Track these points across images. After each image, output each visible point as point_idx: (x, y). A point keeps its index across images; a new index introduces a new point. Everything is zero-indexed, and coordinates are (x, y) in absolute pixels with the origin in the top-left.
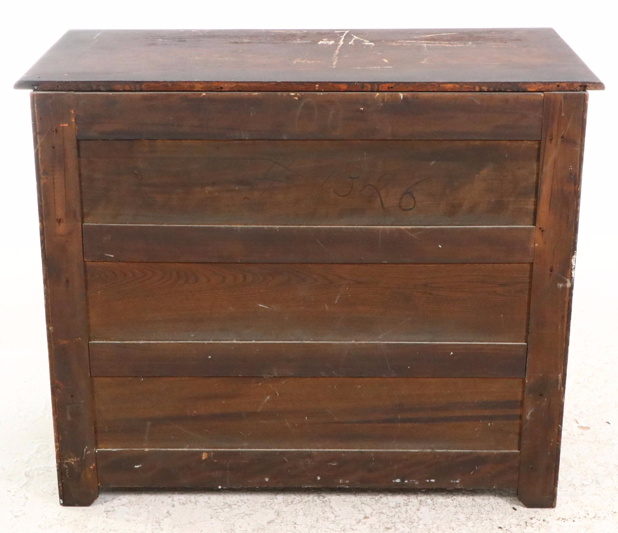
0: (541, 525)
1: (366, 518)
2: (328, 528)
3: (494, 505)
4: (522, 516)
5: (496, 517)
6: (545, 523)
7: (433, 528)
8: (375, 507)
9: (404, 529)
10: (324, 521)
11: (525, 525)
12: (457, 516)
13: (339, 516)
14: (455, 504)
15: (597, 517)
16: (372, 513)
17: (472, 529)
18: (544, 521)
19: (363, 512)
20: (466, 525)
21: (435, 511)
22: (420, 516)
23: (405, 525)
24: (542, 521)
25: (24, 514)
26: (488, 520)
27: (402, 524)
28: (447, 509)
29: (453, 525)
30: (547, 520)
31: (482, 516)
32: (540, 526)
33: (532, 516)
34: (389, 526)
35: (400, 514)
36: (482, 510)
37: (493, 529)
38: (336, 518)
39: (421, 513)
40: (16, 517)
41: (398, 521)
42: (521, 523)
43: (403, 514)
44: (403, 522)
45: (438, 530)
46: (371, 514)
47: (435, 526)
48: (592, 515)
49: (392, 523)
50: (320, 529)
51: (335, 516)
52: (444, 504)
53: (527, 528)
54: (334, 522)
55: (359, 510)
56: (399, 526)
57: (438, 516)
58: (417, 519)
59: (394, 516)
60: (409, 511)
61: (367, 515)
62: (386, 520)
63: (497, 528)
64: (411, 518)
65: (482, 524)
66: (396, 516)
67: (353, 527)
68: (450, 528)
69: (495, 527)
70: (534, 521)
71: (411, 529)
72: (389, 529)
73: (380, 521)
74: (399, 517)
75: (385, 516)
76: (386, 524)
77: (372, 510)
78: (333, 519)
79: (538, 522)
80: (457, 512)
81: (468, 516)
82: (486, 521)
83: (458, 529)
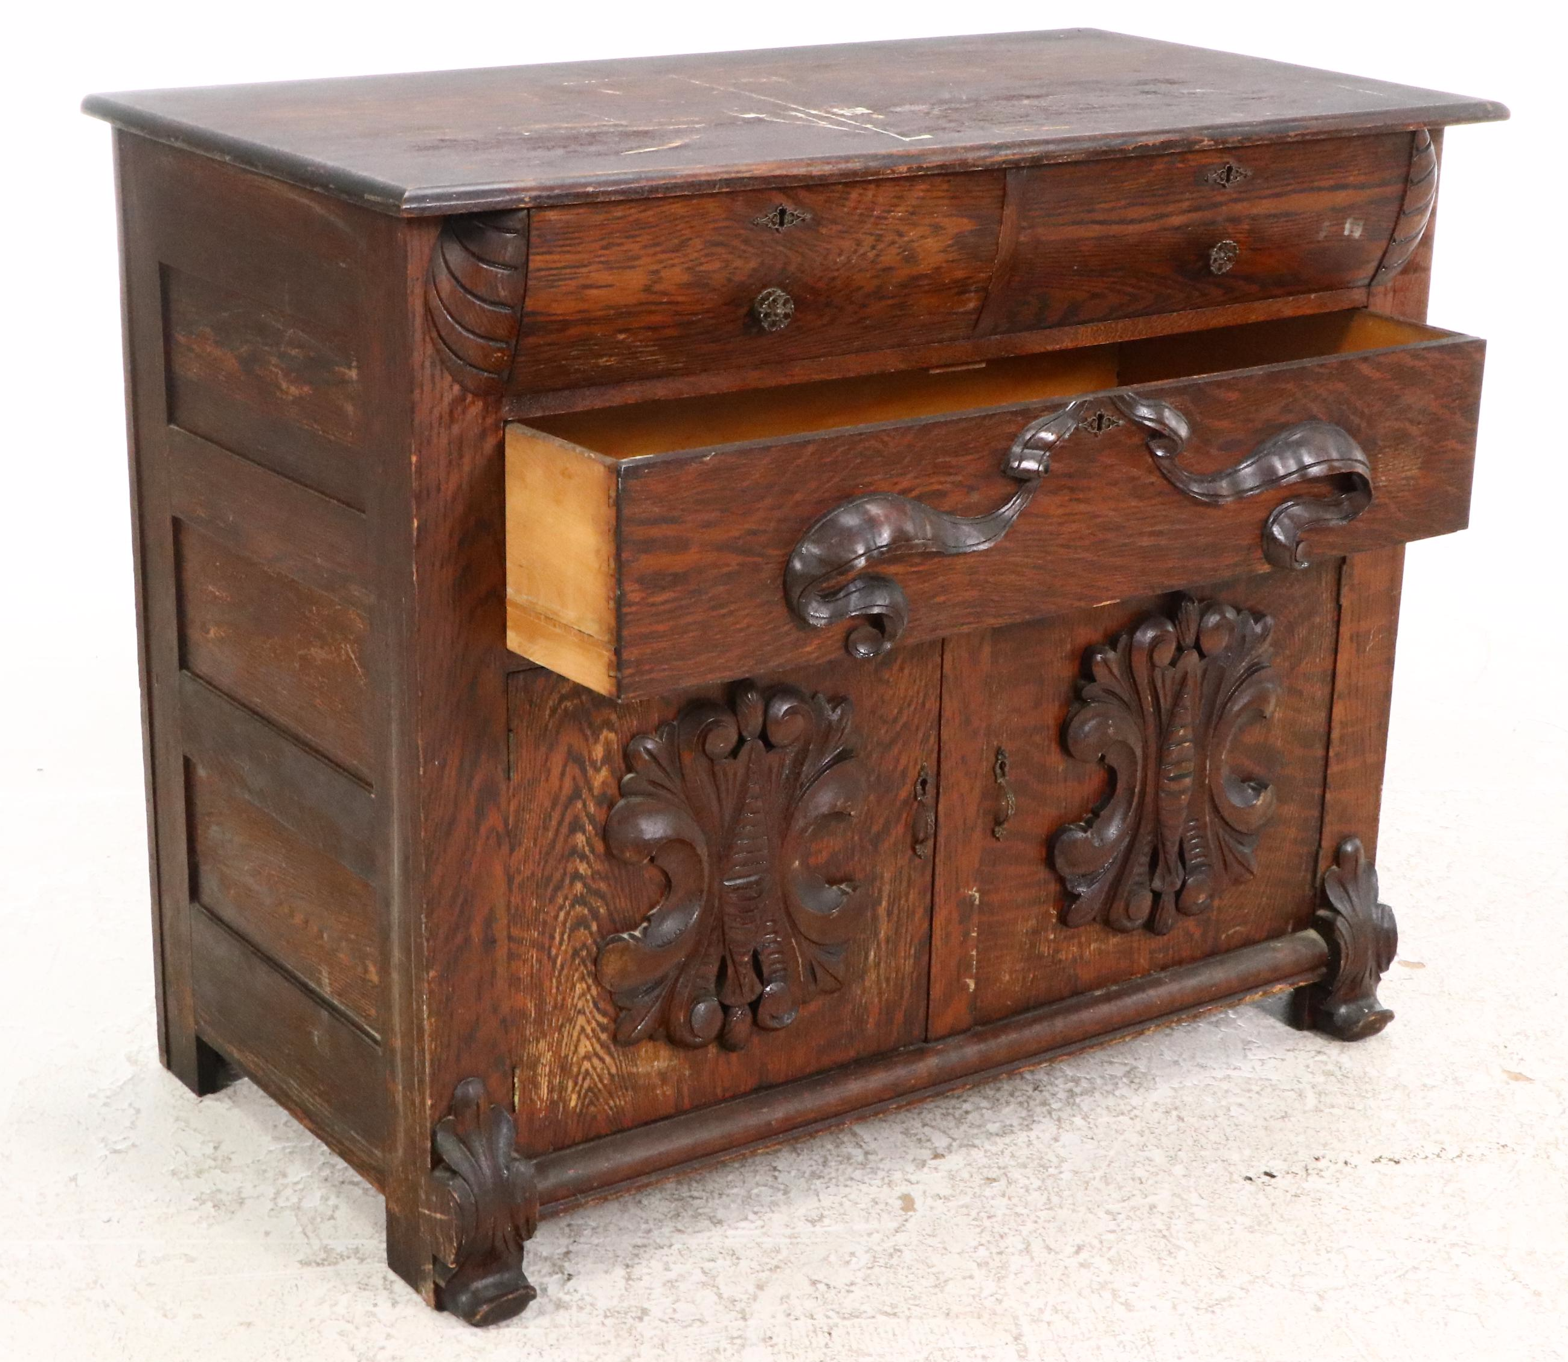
0: (1341, 1172)
1: (937, 1156)
2: (852, 1179)
3: (1228, 1130)
4: (1296, 1153)
5: (1235, 1157)
6: (1348, 1169)
7: (1094, 1179)
8: (956, 1133)
9: (1027, 1182)
10: (841, 1163)
11: (1304, 1173)
12: (1147, 1154)
13: (875, 1153)
14: (1138, 1128)
15: (1465, 1156)
16: (951, 1145)
17: (1184, 1181)
18: (1346, 1163)
19: (928, 1144)
20: (1170, 1174)
21: (1095, 1142)
22: (1062, 1153)
23: (1028, 1171)
24: (1341, 1164)
25: (134, 1145)
26: (1219, 1162)
27: (1022, 1171)
28: (1122, 1138)
29: (1139, 1172)
30: (1353, 1161)
31: (1203, 1153)
32: (1338, 1175)
33: (1318, 1154)
34: (991, 1175)
35: (1014, 1147)
36: (1203, 1141)
37: (1232, 1182)
38: (870, 1157)
39: (1064, 1146)
40: (115, 1152)
41: (1013, 1163)
42: (1294, 1169)
43: (1021, 1148)
44: (1025, 1166)
45: (1107, 1184)
46: (949, 1148)
47: (1098, 1174)
48: (1452, 1152)
49: (999, 1168)
50: (834, 1181)
51: (867, 1153)
52: (1115, 1127)
53: (1309, 1179)
54: (863, 1165)
55: (920, 1140)
56: (1015, 1174)
57: (1103, 1152)
58: (1055, 1160)
59: (1002, 1152)
60: (1035, 1142)
61: (940, 1151)
62: (985, 1161)
63: (1242, 1181)
64: (1041, 1158)
65: (1207, 1171)
66: (1007, 1153)
67: (909, 1176)
68: (1133, 1179)
69: (1235, 1177)
70: (1321, 1164)
71: (1043, 1180)
72: (995, 1180)
73: (970, 1165)
74: (1013, 1156)
75: (982, 1153)
76: (985, 1170)
77: (950, 1140)
78: (861, 1158)
79: (1333, 1168)
80: (1145, 1145)
81: (1172, 1153)
82: (1214, 1165)
83: (1150, 1182)
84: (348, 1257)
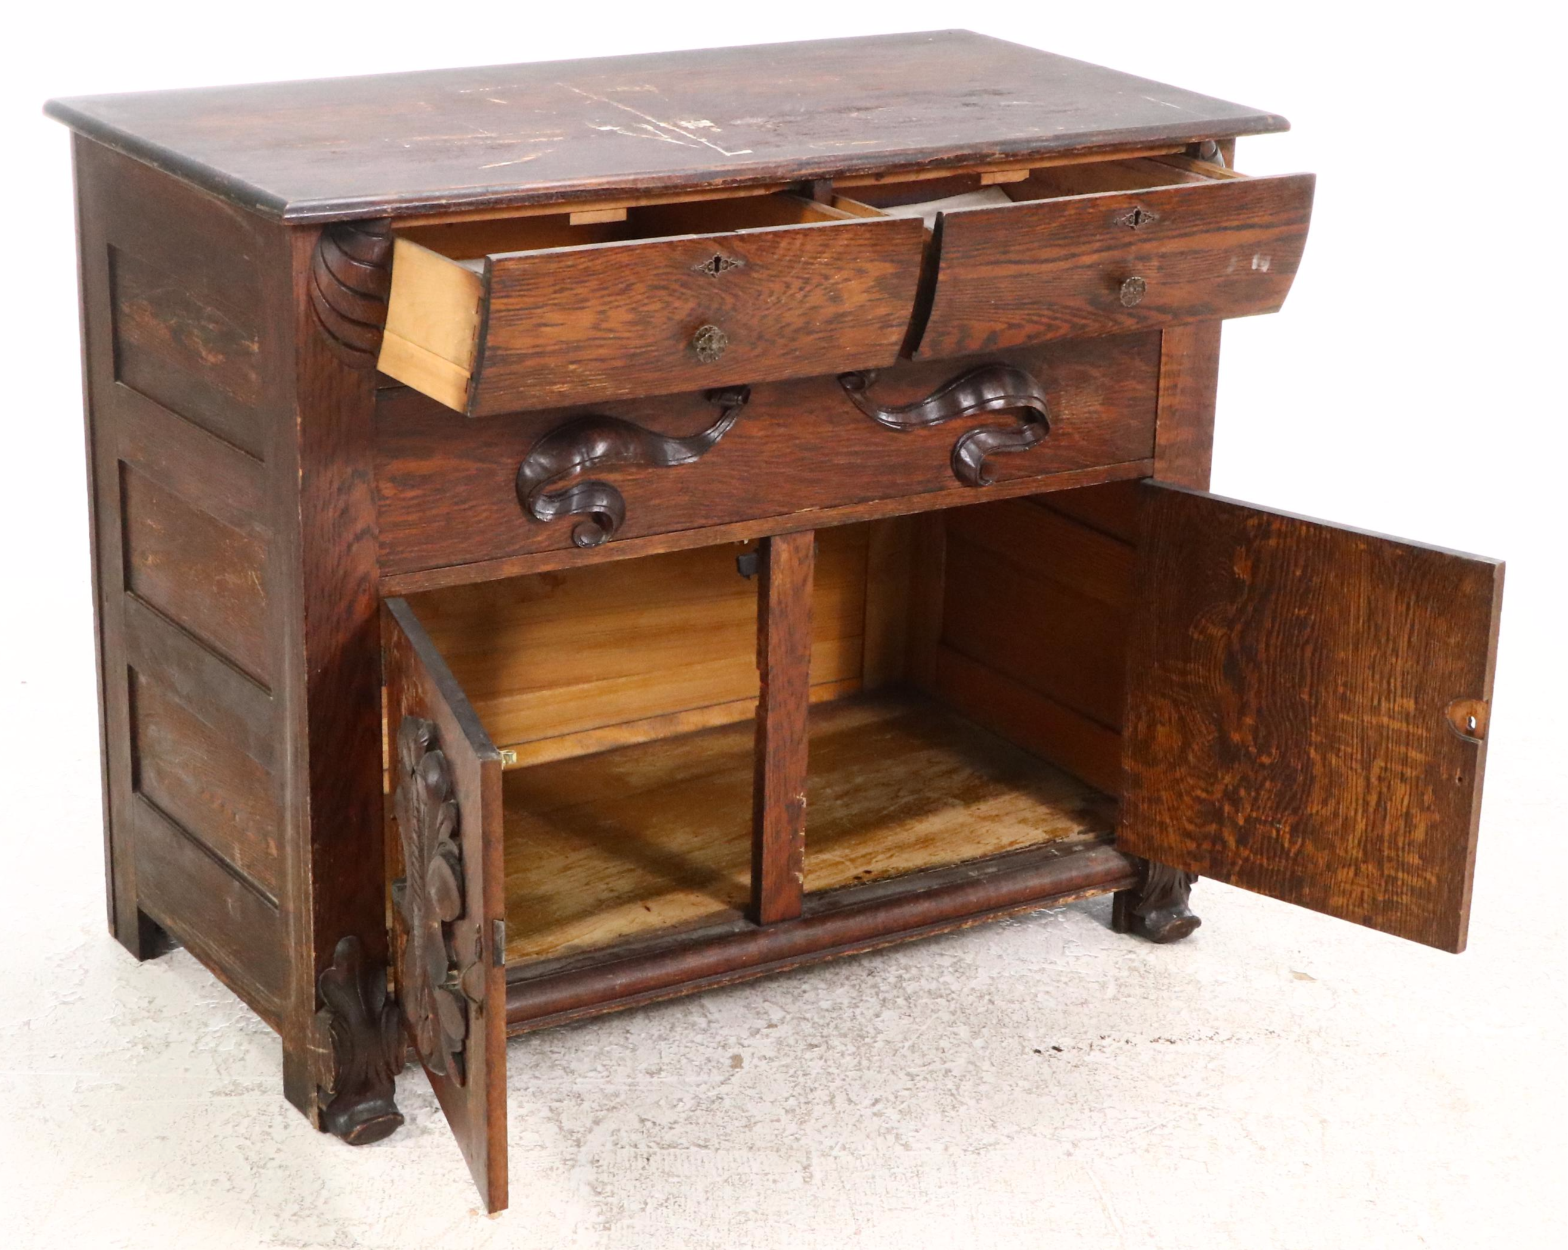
0: (1121, 1048)
1: (771, 1026)
2: (693, 1041)
3: (1031, 1013)
4: (1086, 1032)
5: (1031, 1035)
6: (1129, 1046)
7: (903, 1047)
8: (793, 1008)
9: (844, 1048)
10: (686, 1028)
11: (1088, 1049)
12: (955, 1029)
13: (717, 1021)
14: (952, 1008)
15: (1234, 1039)
16: (784, 1017)
17: (980, 1052)
18: (1127, 1042)
19: (765, 1016)
20: (970, 1045)
21: (911, 1019)
22: (880, 1026)
23: (848, 1040)
24: (1123, 1042)
26: (1016, 1038)
27: (842, 1040)
28: (935, 1016)
29: (943, 1043)
30: (1134, 1040)
31: (1003, 1030)
32: (1118, 1051)
33: (1104, 1034)
34: (815, 1042)
35: (839, 1021)
36: (1007, 1020)
37: (1023, 1053)
38: (712, 1025)
39: (883, 1021)
41: (835, 1033)
42: (1080, 1045)
43: (845, 1021)
44: (845, 1036)
45: (913, 1052)
46: (782, 1021)
47: (907, 1044)
48: (1224, 1036)
49: (822, 1037)
50: (677, 1043)
51: (710, 1022)
52: (932, 1007)
53: (1092, 1053)
54: (705, 1031)
55: (758, 1013)
56: (835, 1042)
57: (916, 1027)
58: (872, 1032)
59: (828, 1024)
60: (858, 1017)
61: (774, 1022)
62: (811, 1030)
63: (1032, 1053)
64: (861, 1030)
65: (1004, 1044)
66: (832, 1025)
67: (743, 1041)
68: (937, 1049)
69: (1027, 1050)
70: (1104, 1042)
71: (858, 1048)
72: (816, 1046)
73: (797, 1033)
74: (836, 1027)
75: (810, 1025)
76: (810, 1038)
77: (784, 1013)
78: (704, 1025)
79: (1115, 1044)
80: (954, 1022)
81: (976, 1029)
82: (1010, 1040)
83: (951, 1052)
84: (253, 1090)
